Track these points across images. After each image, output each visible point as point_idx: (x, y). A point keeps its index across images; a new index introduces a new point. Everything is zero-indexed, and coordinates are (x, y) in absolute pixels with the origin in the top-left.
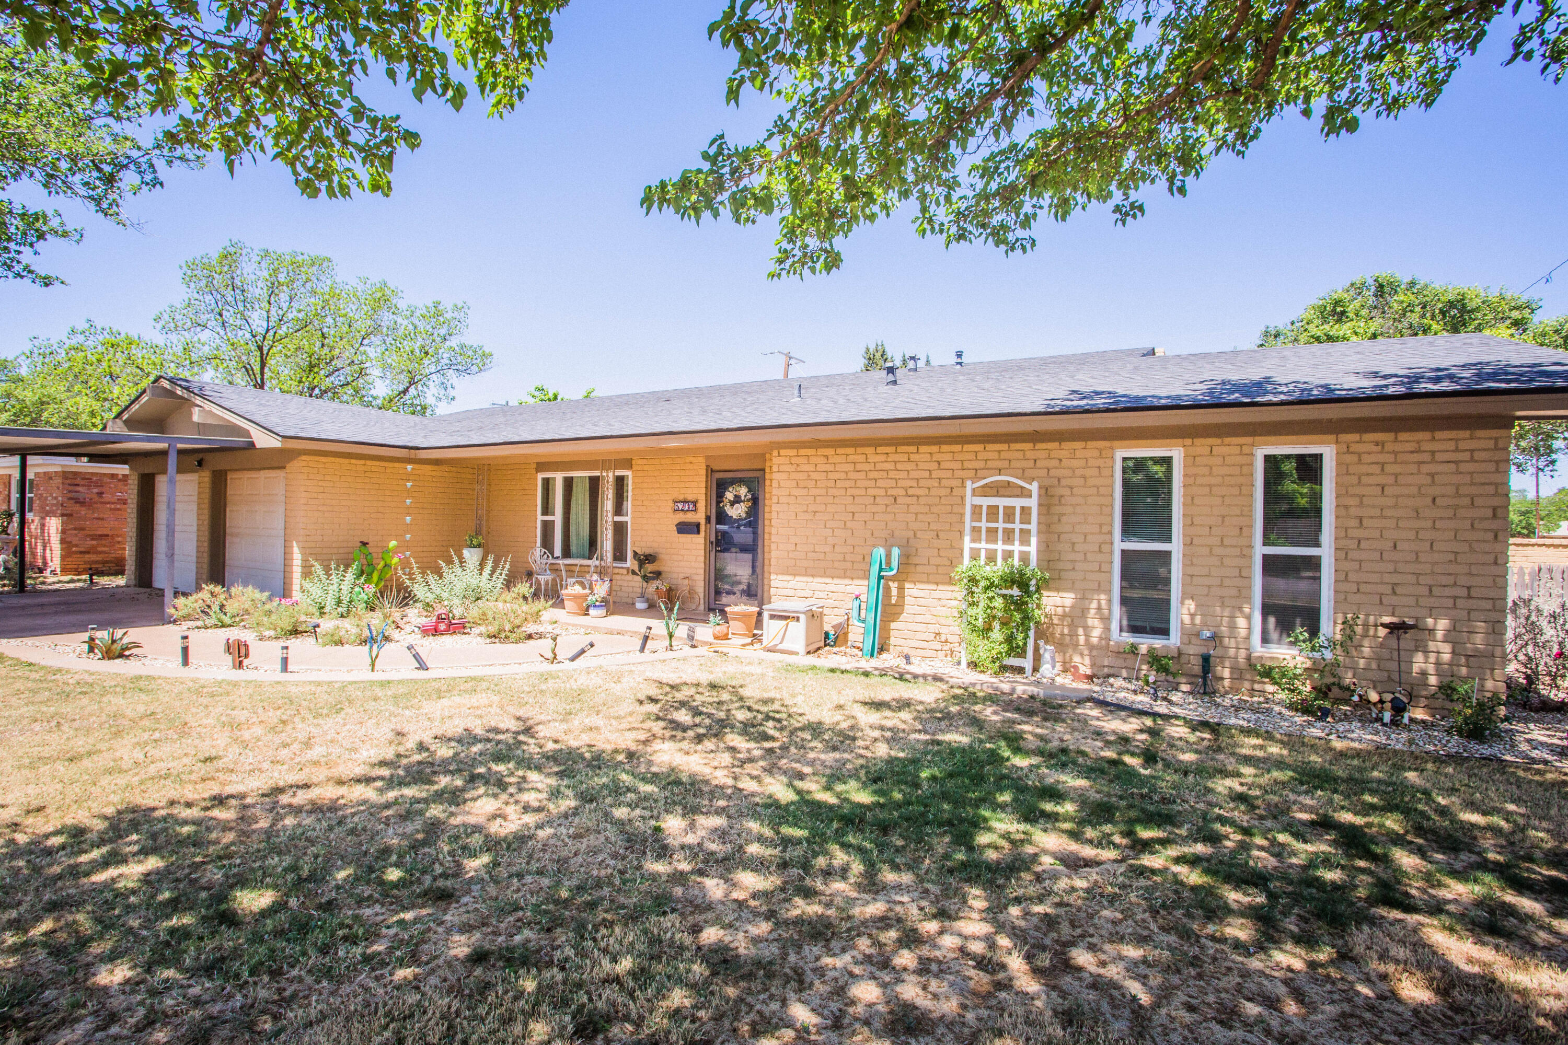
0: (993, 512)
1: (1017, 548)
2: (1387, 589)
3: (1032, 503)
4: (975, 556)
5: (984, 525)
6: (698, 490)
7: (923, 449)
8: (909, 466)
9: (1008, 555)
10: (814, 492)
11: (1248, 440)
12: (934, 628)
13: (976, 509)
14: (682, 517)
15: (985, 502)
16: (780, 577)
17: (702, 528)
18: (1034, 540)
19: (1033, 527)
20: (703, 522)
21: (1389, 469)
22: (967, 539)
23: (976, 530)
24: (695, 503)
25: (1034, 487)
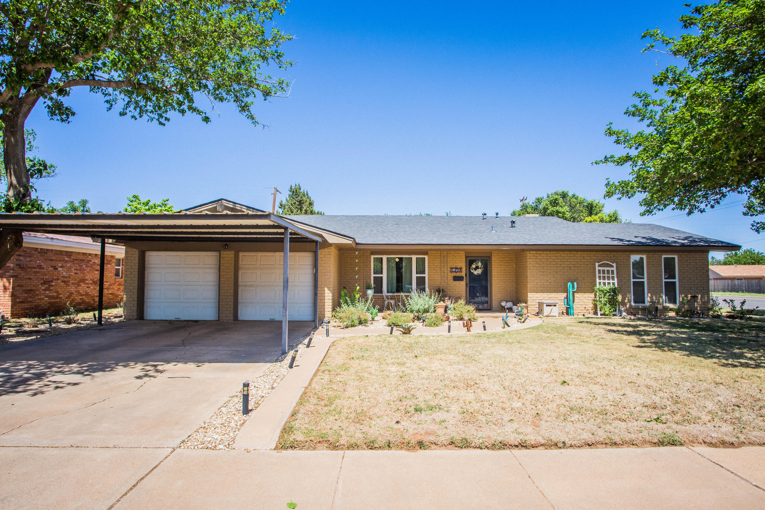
0: (604, 271)
1: (611, 281)
2: (689, 289)
3: (614, 269)
4: (600, 283)
5: (602, 275)
6: (462, 264)
7: (579, 253)
8: (574, 258)
9: (609, 283)
10: (543, 265)
11: (661, 253)
12: (585, 306)
13: (599, 271)
14: (454, 274)
15: (601, 269)
16: (532, 294)
17: (465, 278)
18: (616, 279)
19: (615, 275)
20: (464, 276)
21: (689, 261)
22: (597, 279)
23: (600, 277)
24: (461, 269)
25: (614, 265)
